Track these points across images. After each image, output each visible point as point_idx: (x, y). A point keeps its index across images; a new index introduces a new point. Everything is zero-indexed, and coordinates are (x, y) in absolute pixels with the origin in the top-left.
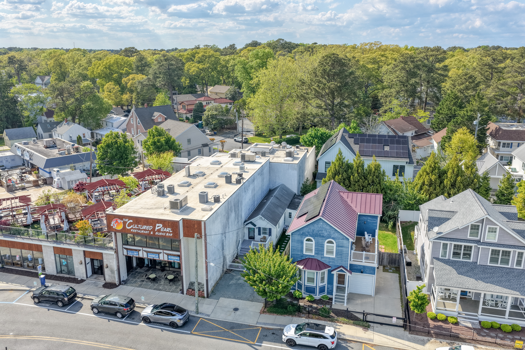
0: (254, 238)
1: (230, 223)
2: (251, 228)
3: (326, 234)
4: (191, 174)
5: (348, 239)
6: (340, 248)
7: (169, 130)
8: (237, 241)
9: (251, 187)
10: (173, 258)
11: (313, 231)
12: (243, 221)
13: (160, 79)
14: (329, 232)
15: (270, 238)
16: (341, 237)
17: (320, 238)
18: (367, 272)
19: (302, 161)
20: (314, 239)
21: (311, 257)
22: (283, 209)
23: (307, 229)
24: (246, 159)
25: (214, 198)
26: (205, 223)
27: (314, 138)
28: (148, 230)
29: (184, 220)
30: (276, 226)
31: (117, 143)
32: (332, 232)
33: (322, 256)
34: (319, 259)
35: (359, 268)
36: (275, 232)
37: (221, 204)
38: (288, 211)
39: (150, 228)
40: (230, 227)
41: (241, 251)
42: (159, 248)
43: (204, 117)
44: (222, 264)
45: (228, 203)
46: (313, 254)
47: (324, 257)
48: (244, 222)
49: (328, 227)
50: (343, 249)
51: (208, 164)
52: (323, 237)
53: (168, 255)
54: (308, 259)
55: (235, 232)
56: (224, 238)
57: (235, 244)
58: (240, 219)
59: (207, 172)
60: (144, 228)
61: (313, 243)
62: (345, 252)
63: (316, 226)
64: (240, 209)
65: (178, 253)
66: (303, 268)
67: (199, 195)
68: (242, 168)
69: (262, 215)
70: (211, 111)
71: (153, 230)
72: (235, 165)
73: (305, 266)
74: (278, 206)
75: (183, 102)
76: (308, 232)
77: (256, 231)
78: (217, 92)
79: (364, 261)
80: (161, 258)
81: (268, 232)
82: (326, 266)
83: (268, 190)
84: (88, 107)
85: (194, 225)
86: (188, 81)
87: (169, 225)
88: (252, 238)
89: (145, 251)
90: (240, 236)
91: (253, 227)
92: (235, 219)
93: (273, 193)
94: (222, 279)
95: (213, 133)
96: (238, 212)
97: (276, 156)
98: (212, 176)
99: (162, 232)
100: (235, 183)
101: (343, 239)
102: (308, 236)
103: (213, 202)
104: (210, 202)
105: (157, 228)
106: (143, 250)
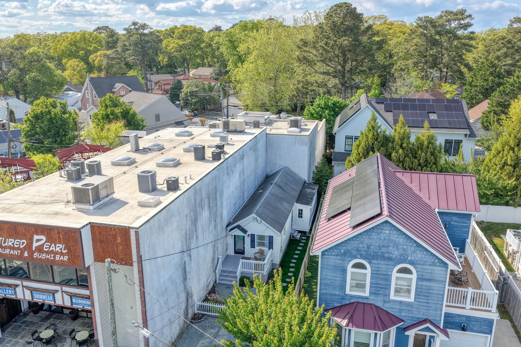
0: (243, 253)
1: (200, 230)
2: (238, 236)
3: (396, 253)
4: (141, 148)
5: (446, 265)
6: (425, 283)
7: (132, 103)
8: (213, 260)
9: (239, 167)
10: (80, 301)
11: (369, 247)
12: (225, 223)
13: (130, 52)
14: (404, 250)
15: (271, 254)
16: (429, 259)
17: (382, 262)
18: (475, 329)
19: (313, 133)
20: (370, 263)
21: (360, 300)
22: (289, 203)
23: (355, 244)
24: (231, 128)
25: (167, 181)
26: (137, 233)
27: (323, 109)
28: (19, 248)
29: (93, 226)
30: (280, 232)
31: (50, 113)
32: (410, 249)
33: (386, 299)
34: (379, 304)
35: (457, 320)
36: (279, 243)
37: (179, 193)
38: (298, 206)
39: (22, 243)
40: (200, 236)
41: (220, 275)
42: (54, 283)
43: (182, 95)
44: (183, 306)
45: (195, 192)
46: (367, 294)
47: (390, 301)
48: (227, 226)
49: (401, 240)
50: (432, 284)
51: (173, 136)
52: (390, 259)
53: (72, 296)
54: (355, 304)
55: (210, 247)
56: (186, 258)
57: (210, 265)
58: (219, 220)
59: (167, 145)
60: (10, 244)
61: (368, 272)
62: (435, 292)
63: (374, 236)
64: (219, 204)
65: (86, 292)
66: (347, 325)
67: (139, 176)
68: (223, 139)
69: (257, 214)
70: (190, 88)
71: (29, 247)
72: (213, 136)
73: (351, 320)
74: (281, 200)
75: (159, 82)
76: (357, 250)
77: (248, 240)
78: (201, 74)
79: (468, 306)
80: (59, 302)
81: (267, 242)
82: (394, 320)
83: (264, 176)
84: (34, 78)
85: (115, 237)
86: (166, 60)
87: (59, 237)
88: (240, 252)
89: (28, 288)
90: (220, 249)
91: (243, 234)
92: (210, 221)
93: (273, 180)
94: (184, 335)
95: (192, 114)
96: (214, 208)
97: (275, 127)
98: (174, 151)
99: (48, 253)
100: (211, 159)
101: (434, 264)
102: (356, 257)
103: (166, 189)
104: (161, 190)
105: (35, 245)
106: (23, 286)
